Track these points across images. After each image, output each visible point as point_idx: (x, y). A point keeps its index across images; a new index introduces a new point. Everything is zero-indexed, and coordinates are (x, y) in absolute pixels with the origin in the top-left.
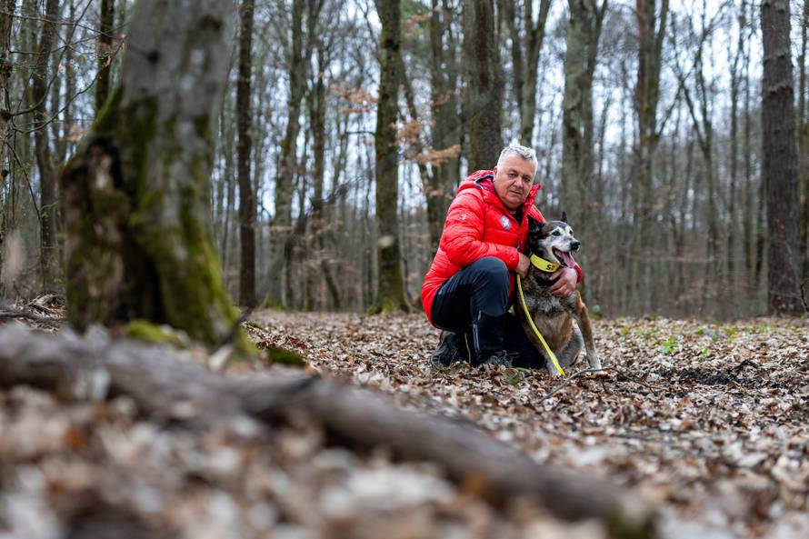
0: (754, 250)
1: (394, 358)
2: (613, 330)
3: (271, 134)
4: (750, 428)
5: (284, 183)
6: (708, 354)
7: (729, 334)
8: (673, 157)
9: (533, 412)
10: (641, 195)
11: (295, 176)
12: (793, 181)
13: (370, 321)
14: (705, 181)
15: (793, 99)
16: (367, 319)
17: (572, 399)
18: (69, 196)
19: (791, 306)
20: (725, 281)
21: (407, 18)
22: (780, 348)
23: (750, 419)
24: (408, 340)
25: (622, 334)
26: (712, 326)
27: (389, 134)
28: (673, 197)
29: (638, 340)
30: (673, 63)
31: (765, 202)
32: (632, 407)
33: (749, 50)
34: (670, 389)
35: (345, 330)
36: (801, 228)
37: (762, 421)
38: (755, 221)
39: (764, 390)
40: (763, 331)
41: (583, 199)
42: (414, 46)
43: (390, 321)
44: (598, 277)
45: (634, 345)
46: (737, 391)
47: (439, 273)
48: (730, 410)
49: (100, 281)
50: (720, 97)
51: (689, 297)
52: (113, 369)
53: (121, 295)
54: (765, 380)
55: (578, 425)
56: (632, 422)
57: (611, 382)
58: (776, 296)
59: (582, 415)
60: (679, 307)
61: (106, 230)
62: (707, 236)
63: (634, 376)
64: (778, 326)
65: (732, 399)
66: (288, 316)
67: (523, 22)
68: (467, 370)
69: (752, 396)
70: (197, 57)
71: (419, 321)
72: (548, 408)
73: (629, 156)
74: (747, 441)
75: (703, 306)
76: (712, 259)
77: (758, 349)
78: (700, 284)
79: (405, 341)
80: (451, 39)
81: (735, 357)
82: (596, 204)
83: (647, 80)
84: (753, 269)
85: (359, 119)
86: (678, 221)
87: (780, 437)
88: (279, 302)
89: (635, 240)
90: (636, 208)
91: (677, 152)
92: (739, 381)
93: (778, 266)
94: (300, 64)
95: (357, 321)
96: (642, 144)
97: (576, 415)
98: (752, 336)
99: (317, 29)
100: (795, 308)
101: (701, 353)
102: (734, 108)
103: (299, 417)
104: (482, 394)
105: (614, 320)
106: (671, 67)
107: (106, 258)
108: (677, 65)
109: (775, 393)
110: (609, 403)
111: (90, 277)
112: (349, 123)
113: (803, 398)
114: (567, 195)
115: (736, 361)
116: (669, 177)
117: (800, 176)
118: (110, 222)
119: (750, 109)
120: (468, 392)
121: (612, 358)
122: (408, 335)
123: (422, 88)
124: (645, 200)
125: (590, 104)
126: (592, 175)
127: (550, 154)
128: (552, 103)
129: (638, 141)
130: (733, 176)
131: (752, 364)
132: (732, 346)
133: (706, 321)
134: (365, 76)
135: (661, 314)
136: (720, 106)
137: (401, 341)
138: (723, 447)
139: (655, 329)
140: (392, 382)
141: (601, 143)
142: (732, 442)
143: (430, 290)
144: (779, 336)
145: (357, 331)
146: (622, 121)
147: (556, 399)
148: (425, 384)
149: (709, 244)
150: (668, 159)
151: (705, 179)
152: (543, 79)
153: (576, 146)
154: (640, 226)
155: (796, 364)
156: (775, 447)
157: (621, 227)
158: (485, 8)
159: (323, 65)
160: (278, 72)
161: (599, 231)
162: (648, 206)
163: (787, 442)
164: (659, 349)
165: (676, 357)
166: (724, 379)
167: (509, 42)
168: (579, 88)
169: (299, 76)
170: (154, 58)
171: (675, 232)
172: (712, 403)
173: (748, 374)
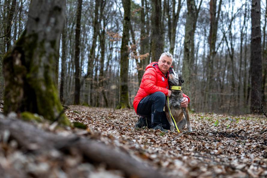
0: (247, 91)
1: (123, 125)
2: (198, 117)
3: (87, 47)
4: (241, 153)
5: (91, 64)
6: (229, 127)
7: (237, 120)
8: (221, 60)
9: (167, 146)
10: (210, 72)
11: (94, 62)
12: (260, 69)
13: (117, 111)
14: (231, 68)
15: (261, 41)
16: (116, 110)
17: (182, 142)
18: (6, 67)
19: (258, 111)
20: (237, 102)
21: (133, 10)
22: (254, 125)
23: (242, 151)
24: (128, 118)
25: (201, 119)
26: (231, 117)
27: (125, 49)
28: (220, 73)
29: (206, 121)
30: (221, 28)
31: (250, 76)
32: (201, 145)
33: (247, 25)
34: (215, 139)
35: (108, 114)
36: (262, 84)
37: (246, 151)
38: (247, 82)
39: (247, 140)
40: (248, 120)
41: (190, 73)
42: (135, 20)
43: (124, 111)
44: (194, 99)
45: (205, 123)
46: (238, 140)
47: (140, 96)
48: (235, 147)
49: (15, 97)
50: (237, 40)
51: (224, 106)
52: (11, 130)
53: (22, 102)
54: (248, 137)
55: (182, 151)
56: (201, 150)
57: (196, 135)
58: (253, 107)
59: (184, 147)
60: (221, 110)
61: (18, 79)
62: (231, 86)
63: (204, 134)
64: (253, 118)
65: (236, 143)
66: (90, 108)
67: (172, 13)
68: (147, 130)
69: (243, 142)
70: (53, 20)
71: (133, 112)
72: (173, 144)
73: (206, 59)
74: (240, 159)
75: (229, 110)
76: (232, 94)
77: (246, 126)
78: (228, 102)
79: (127, 119)
80: (148, 18)
81: (238, 128)
82: (194, 74)
83: (213, 33)
84: (246, 98)
85: (117, 43)
86: (222, 81)
87: (251, 158)
88: (87, 104)
89: (207, 87)
90: (208, 76)
91: (222, 58)
92: (239, 137)
93: (254, 97)
94: (97, 24)
95: (112, 111)
96: (210, 55)
97: (182, 147)
98: (244, 121)
99: (103, 13)
100: (260, 111)
101: (227, 126)
102: (242, 44)
103: (74, 151)
104: (151, 139)
105: (199, 114)
106: (221, 29)
107: (18, 89)
108: (223, 29)
109: (251, 142)
110: (194, 143)
111: (12, 96)
112: (113, 45)
113: (260, 144)
114: (185, 71)
115: (239, 130)
116: (219, 66)
117: (263, 67)
118: (20, 77)
119: (247, 45)
120: (146, 138)
121: (196, 127)
122: (129, 117)
123: (138, 34)
124: (211, 74)
125: (193, 41)
126: (193, 64)
127: (180, 57)
128: (181, 40)
129: (209, 54)
130: (241, 66)
131: (244, 131)
132: (237, 124)
133: (229, 115)
134: (119, 29)
135: (215, 112)
136: (237, 43)
137: (126, 119)
138: (231, 161)
139: (212, 117)
140: (120, 134)
141: (197, 54)
142: (235, 159)
143: (137, 101)
144: (253, 121)
145: (112, 115)
146: (204, 47)
147: (176, 141)
148: (131, 135)
149: (232, 89)
150: (219, 60)
151: (231, 67)
152: (178, 32)
153: (188, 55)
154: (209, 82)
155: (259, 131)
156: (250, 161)
157: (202, 82)
158: (158, 8)
159: (105, 25)
160: (90, 27)
161: (195, 83)
162: (212, 75)
163: (253, 160)
164: (213, 124)
165: (218, 127)
166: (234, 136)
167: (167, 19)
168: (190, 35)
169: (97, 28)
170: (37, 20)
171: (220, 85)
172: (229, 145)
173: (242, 134)
